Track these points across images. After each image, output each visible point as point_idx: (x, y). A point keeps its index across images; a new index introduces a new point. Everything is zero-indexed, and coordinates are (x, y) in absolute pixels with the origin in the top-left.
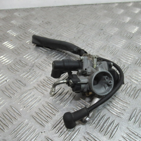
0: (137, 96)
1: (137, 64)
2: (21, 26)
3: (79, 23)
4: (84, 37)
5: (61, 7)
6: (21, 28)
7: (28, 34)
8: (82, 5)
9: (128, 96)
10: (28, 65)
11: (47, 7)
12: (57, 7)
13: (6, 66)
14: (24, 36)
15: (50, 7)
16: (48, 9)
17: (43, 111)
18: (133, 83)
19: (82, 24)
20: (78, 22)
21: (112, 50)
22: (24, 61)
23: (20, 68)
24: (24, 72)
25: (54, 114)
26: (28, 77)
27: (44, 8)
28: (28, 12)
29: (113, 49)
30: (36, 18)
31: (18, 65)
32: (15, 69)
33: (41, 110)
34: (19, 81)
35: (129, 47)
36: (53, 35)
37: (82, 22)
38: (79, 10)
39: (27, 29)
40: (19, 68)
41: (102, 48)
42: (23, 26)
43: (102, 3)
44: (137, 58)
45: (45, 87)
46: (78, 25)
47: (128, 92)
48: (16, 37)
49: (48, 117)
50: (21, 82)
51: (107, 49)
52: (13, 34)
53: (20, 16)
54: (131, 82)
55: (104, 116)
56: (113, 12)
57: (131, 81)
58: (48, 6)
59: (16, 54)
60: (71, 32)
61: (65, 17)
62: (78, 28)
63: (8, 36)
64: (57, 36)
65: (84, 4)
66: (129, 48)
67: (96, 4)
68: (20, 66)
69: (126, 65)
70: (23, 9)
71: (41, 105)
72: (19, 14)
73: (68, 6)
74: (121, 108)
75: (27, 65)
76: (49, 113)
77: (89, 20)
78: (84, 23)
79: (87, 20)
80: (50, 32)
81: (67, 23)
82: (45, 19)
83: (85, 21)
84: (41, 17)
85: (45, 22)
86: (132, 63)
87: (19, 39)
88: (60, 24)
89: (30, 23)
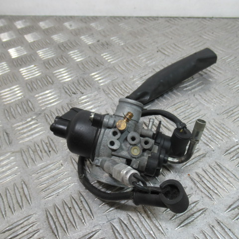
0: (190, 223)
1: (230, 153)
2: (63, 45)
3: (158, 52)
5: (143, 18)
6: (60, 48)
7: (64, 58)
8: (183, 18)
9: (170, 217)
10: (34, 111)
12: (137, 17)
13: (4, 105)
14: (56, 62)
17: (8, 195)
18: (197, 191)
20: (158, 48)
21: (190, 112)
22: (33, 102)
23: (20, 112)
24: (21, 121)
26: (22, 131)
27: (115, 18)
28: (86, 23)
29: (193, 111)
30: (92, 34)
31: (20, 108)
32: (13, 113)
33: (8, 192)
34: (7, 134)
35: (232, 112)
36: (101, 66)
38: (171, 27)
39: (68, 50)
40: (19, 112)
41: (173, 104)
42: (65, 45)
43: (224, 16)
44: (236, 141)
45: (36, 153)
46: (153, 54)
48: (44, 62)
49: (10, 207)
50: (8, 136)
51: (182, 108)
52: (44, 56)
53: (70, 29)
54: (192, 189)
56: (237, 36)
57: (193, 186)
59: (28, 88)
60: (134, 66)
61: (139, 37)
62: (151, 59)
63: (34, 59)
64: (106, 69)
66: (231, 114)
67: (211, 18)
69: (202, 149)
70: (82, 17)
71: (12, 183)
72: (71, 26)
75: (32, 110)
76: (15, 201)
77: (179, 47)
78: (168, 52)
79: (176, 47)
80: (99, 61)
81: (136, 48)
82: (105, 36)
83: (171, 48)
84: (100, 33)
85: (102, 43)
86: (219, 148)
87: (47, 65)
88: (124, 49)
89: (77, 42)
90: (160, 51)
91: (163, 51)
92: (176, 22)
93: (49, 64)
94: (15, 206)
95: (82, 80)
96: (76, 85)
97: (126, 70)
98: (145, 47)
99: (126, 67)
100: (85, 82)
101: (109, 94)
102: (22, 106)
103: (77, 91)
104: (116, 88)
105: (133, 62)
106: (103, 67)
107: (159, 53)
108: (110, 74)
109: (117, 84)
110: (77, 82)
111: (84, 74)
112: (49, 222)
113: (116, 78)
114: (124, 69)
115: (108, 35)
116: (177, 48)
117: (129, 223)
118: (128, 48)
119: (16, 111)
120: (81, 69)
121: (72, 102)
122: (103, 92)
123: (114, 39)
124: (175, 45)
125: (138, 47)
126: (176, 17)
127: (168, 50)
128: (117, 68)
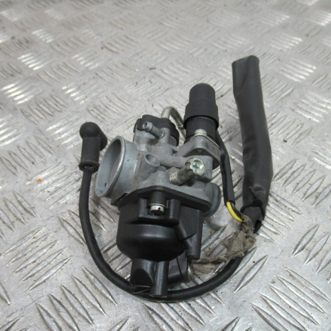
3: (102, 48)
4: (95, 86)
19: (108, 49)
20: (102, 43)
30: (4, 28)
36: (18, 75)
37: (111, 45)
38: (121, 13)
41: (124, 121)
46: (96, 53)
56: (208, 21)
60: (68, 71)
61: (75, 29)
62: (93, 59)
64: (27, 79)
77: (132, 40)
78: (116, 48)
79: (127, 40)
80: (15, 67)
81: (70, 44)
82: (24, 30)
83: (121, 43)
84: (16, 26)
85: (19, 40)
88: (52, 47)
90: (106, 47)
91: (110, 47)
92: (128, 4)
97: (56, 78)
98: (84, 43)
99: (56, 73)
101: (31, 115)
104: (41, 106)
105: (66, 66)
106: (21, 76)
107: (105, 49)
108: (32, 86)
109: (42, 100)
113: (41, 91)
114: (52, 76)
115: (29, 28)
116: (130, 42)
117: (64, 298)
118: (58, 46)
122: (21, 114)
123: (37, 33)
124: (127, 37)
125: (74, 43)
127: (117, 46)
128: (43, 77)
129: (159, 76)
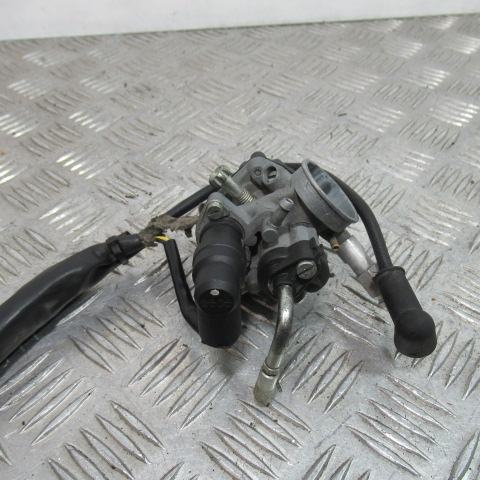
2: (46, 101)
3: (259, 92)
4: (276, 142)
5: (195, 31)
6: (45, 109)
7: (67, 129)
8: (271, 26)
9: (442, 381)
10: (56, 251)
11: (144, 34)
12: (181, 32)
14: (51, 139)
15: (154, 33)
16: (148, 41)
17: (94, 442)
18: (463, 324)
19: (267, 93)
20: (255, 85)
21: (378, 192)
22: (42, 233)
23: (23, 260)
25: (138, 458)
27: (136, 35)
28: (75, 51)
29: (381, 189)
30: (104, 72)
31: (18, 251)
33: (91, 438)
35: (444, 179)
36: (160, 134)
37: (270, 88)
38: (259, 45)
39: (64, 110)
40: (19, 261)
42: (52, 101)
43: (342, 19)
44: (475, 224)
45: (112, 338)
46: (254, 98)
47: (443, 363)
48: (21, 143)
49: (113, 468)
51: (360, 187)
52: (13, 131)
53: (46, 66)
54: (451, 322)
55: (345, 469)
56: (383, 51)
57: (451, 317)
58: (151, 28)
59: (12, 205)
60: (227, 124)
61: (208, 70)
62: (255, 108)
64: (174, 137)
65: (280, 22)
66: (445, 183)
67: (322, 24)
68: (22, 251)
69: (431, 252)
70: (59, 39)
71: (91, 416)
72: (43, 59)
73: (221, 31)
74: (413, 433)
75: (50, 249)
76: (119, 452)
78: (278, 91)
79: (288, 81)
80: (150, 124)
81: (213, 90)
82: (135, 75)
83: (282, 84)
85: (135, 88)
86: (457, 243)
87: (32, 149)
88: (188, 95)
89: (77, 91)
90: (263, 91)
91: (269, 91)
92: (262, 34)
93: (36, 144)
94: (125, 463)
95: (132, 166)
96: (126, 180)
97: (217, 135)
98: (230, 87)
99: (212, 128)
100: (142, 170)
102: (20, 245)
103: (135, 190)
105: (222, 118)
106: (165, 135)
107: (263, 94)
108: (189, 147)
110: (123, 172)
111: (129, 154)
112: (222, 468)
113: (204, 152)
114: (210, 132)
116: (293, 82)
118: (196, 92)
119: (10, 260)
120: (118, 146)
121: (136, 216)
122: (193, 184)
124: (286, 77)
125: (216, 88)
126: (259, 27)
127: (278, 88)
128: (197, 134)
129: (356, 123)
